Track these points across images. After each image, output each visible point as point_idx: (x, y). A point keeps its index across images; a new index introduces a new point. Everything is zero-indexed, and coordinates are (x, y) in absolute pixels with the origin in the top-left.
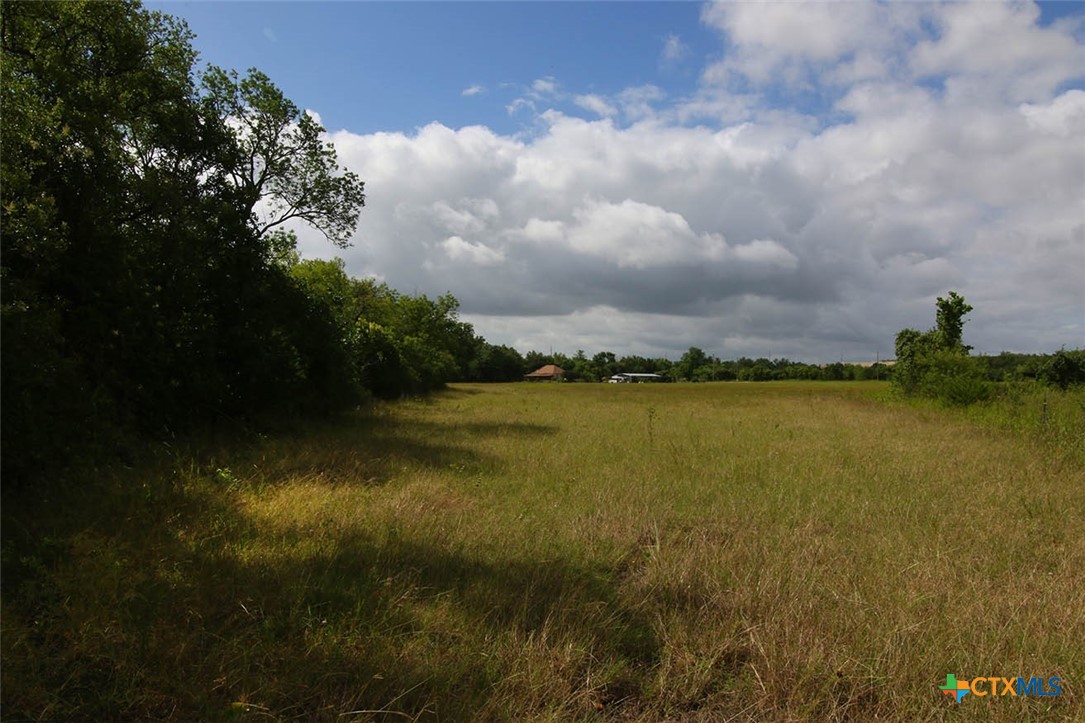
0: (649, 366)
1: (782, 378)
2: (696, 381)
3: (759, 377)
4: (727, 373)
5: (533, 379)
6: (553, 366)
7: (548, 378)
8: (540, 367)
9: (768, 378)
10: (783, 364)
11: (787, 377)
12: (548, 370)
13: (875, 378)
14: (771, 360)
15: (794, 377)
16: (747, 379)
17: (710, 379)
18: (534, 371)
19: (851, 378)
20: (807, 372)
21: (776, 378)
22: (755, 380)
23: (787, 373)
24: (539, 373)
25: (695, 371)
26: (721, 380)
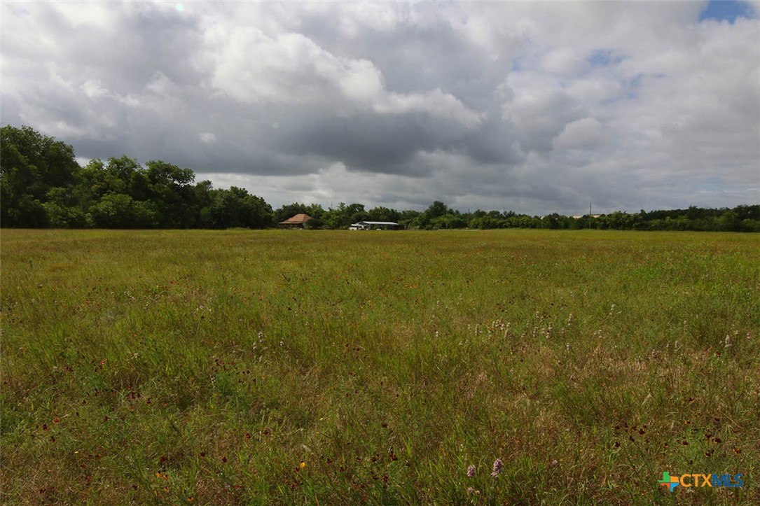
0: (392, 215)
1: (506, 227)
2: (431, 229)
3: (487, 226)
4: (460, 222)
5: (287, 226)
6: (303, 215)
7: (300, 225)
8: (292, 216)
9: (494, 226)
10: (511, 215)
11: (511, 226)
12: (299, 218)
13: (588, 227)
14: (502, 212)
15: (517, 226)
16: (477, 228)
17: (444, 226)
18: (287, 219)
19: (566, 227)
20: (528, 221)
21: (501, 226)
22: (483, 229)
23: (510, 222)
24: (291, 220)
25: (432, 220)
26: (454, 228)
